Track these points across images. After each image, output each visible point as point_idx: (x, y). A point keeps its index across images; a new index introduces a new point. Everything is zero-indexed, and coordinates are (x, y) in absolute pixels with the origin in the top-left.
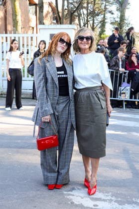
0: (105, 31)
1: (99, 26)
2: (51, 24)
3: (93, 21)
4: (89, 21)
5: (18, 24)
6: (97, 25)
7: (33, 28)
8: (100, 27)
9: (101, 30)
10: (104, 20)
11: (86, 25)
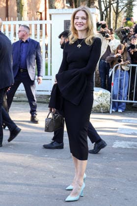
0: (132, 16)
1: (125, 10)
2: (63, 8)
3: (118, 4)
4: (112, 4)
5: (24, 9)
6: (122, 9)
7: (41, 13)
8: (125, 12)
9: (128, 14)
10: (131, 3)
11: (109, 9)
